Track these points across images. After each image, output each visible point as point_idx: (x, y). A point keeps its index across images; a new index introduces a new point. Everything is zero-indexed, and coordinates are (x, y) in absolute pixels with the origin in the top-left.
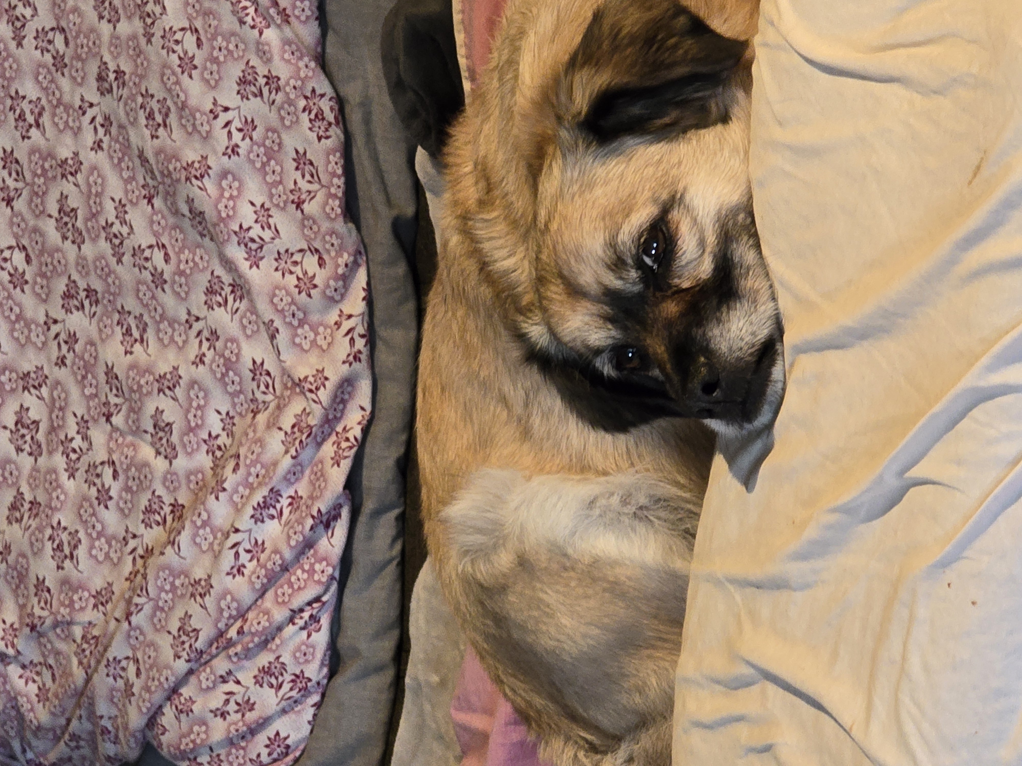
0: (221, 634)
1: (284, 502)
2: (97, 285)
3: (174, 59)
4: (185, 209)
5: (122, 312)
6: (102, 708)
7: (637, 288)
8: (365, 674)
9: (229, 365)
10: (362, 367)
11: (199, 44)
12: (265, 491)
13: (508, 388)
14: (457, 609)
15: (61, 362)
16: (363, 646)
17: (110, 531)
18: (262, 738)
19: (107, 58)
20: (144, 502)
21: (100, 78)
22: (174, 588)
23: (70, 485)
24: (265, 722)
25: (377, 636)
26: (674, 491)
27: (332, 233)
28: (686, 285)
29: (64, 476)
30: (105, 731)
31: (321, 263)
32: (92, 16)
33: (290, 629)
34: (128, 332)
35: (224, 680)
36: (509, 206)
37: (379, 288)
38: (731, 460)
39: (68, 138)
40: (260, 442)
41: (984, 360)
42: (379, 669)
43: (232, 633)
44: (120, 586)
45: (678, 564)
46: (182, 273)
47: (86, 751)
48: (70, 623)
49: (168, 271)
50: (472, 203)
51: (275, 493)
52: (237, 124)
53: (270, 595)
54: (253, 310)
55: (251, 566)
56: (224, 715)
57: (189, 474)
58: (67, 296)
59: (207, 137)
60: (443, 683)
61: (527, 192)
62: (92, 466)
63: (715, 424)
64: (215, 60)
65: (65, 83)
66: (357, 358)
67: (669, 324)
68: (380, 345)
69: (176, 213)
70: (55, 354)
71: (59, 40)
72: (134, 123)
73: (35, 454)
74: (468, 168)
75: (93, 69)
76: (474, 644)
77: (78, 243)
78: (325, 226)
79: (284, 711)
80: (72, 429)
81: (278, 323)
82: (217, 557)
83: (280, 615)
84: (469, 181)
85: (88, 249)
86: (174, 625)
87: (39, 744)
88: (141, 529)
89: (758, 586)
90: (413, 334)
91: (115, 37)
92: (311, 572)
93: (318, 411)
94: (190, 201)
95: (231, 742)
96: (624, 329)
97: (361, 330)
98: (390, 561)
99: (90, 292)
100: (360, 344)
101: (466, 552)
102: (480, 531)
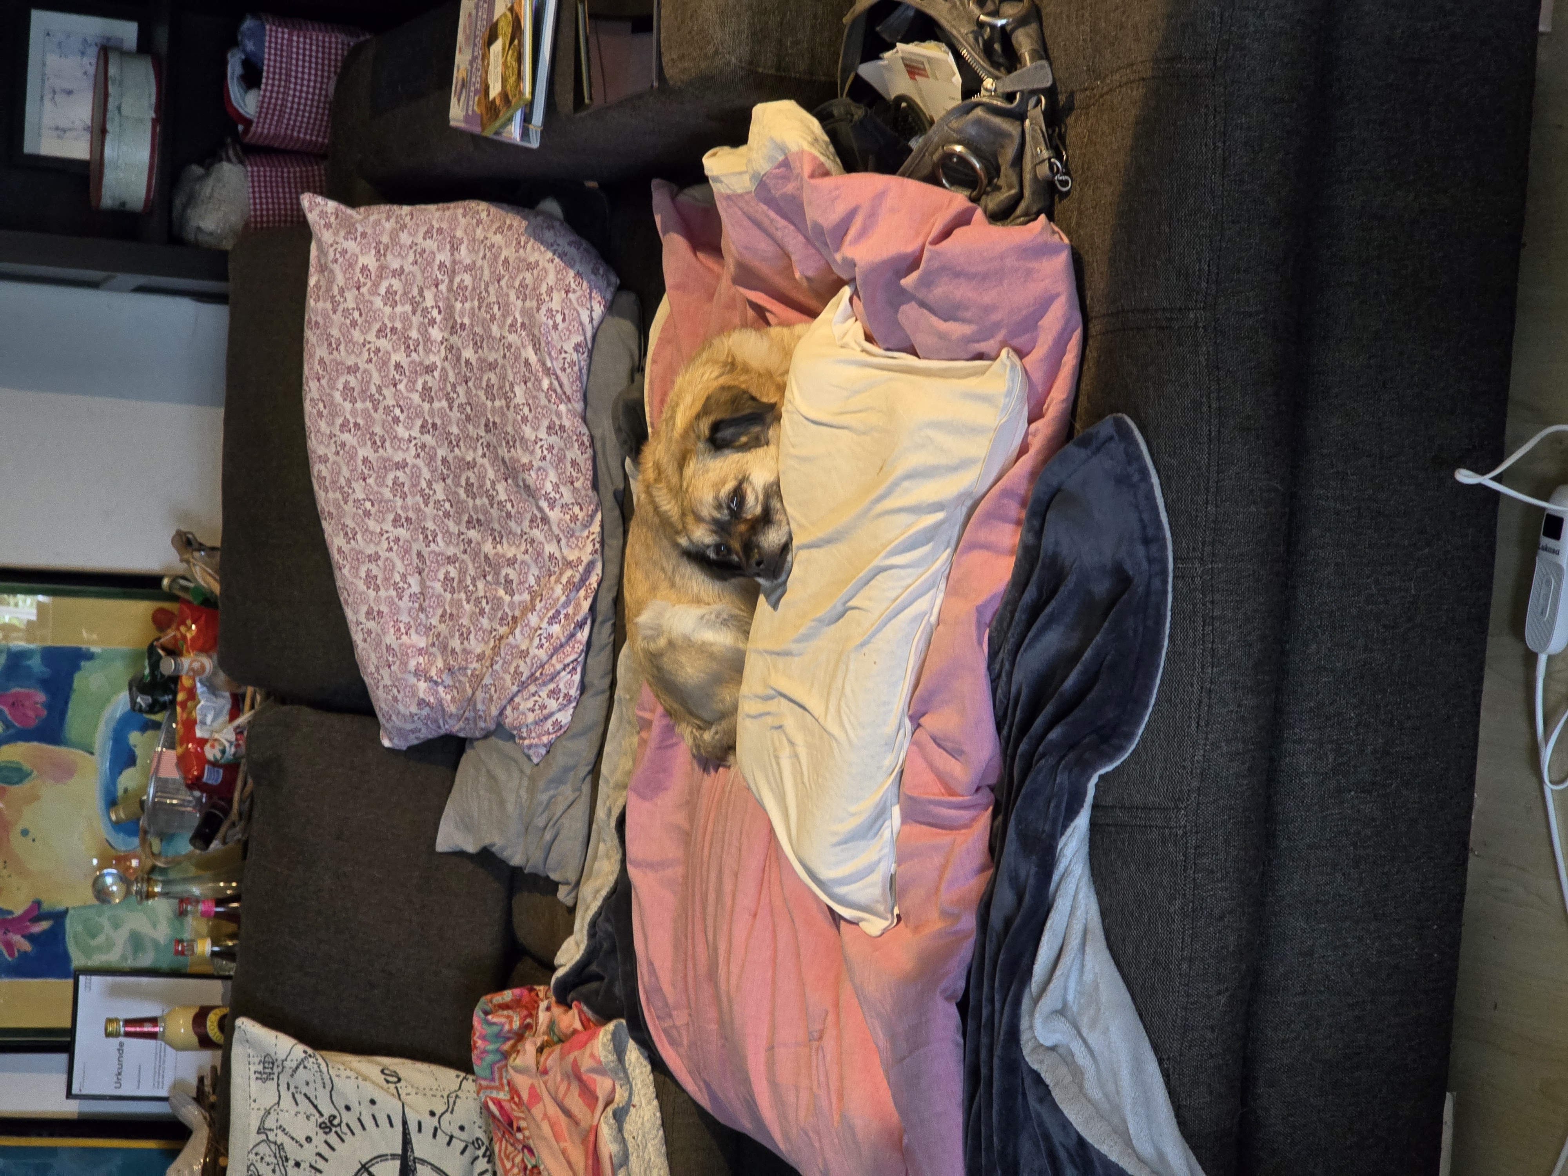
0: (532, 675)
1: (562, 616)
2: (481, 517)
3: (519, 418)
4: (521, 484)
5: (493, 530)
6: (480, 706)
7: (727, 518)
8: (597, 694)
9: (539, 554)
10: (598, 556)
11: (530, 410)
12: (553, 611)
13: (665, 564)
14: (640, 663)
15: (465, 552)
16: (596, 682)
17: (484, 627)
18: (550, 722)
19: (489, 416)
20: (499, 615)
21: (486, 425)
22: (512, 654)
23: (467, 607)
24: (551, 714)
25: (602, 677)
26: (738, 612)
27: (587, 496)
28: (749, 517)
29: (465, 603)
30: (480, 717)
31: (581, 509)
32: (484, 398)
33: (563, 673)
34: (495, 539)
35: (534, 695)
36: (668, 482)
37: (607, 521)
38: (767, 597)
39: (471, 452)
40: (552, 589)
41: (883, 554)
42: (603, 692)
43: (538, 674)
44: (488, 652)
45: (741, 645)
46: (519, 513)
47: (472, 726)
48: (466, 668)
49: (513, 512)
50: (651, 480)
51: (558, 612)
52: (545, 446)
53: (554, 658)
54: (550, 529)
55: (546, 645)
56: (533, 711)
57: (520, 603)
58: (468, 522)
59: (532, 452)
60: (631, 699)
61: (677, 476)
62: (477, 599)
63: (761, 580)
64: (537, 418)
65: (470, 428)
66: (596, 552)
67: (741, 534)
68: (606, 547)
69: (518, 486)
70: (462, 548)
71: (468, 409)
72: (501, 445)
73: (453, 592)
74: (650, 464)
75: (483, 421)
76: (648, 680)
77: (474, 498)
78: (583, 492)
79: (560, 710)
80: (469, 582)
81: (561, 536)
82: (532, 640)
83: (559, 667)
84: (650, 471)
85: (478, 502)
86: (512, 670)
87: (451, 722)
88: (498, 627)
89: (778, 654)
90: (621, 541)
91: (493, 408)
92: (573, 647)
93: (578, 576)
94: (524, 481)
95: (536, 723)
96: (721, 536)
97: (598, 539)
98: (607, 645)
99: (478, 520)
100: (597, 546)
101: (645, 638)
102: (651, 629)
